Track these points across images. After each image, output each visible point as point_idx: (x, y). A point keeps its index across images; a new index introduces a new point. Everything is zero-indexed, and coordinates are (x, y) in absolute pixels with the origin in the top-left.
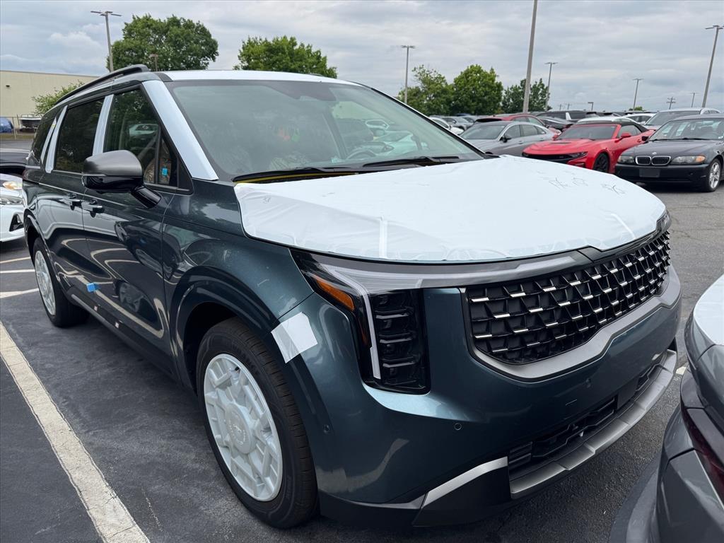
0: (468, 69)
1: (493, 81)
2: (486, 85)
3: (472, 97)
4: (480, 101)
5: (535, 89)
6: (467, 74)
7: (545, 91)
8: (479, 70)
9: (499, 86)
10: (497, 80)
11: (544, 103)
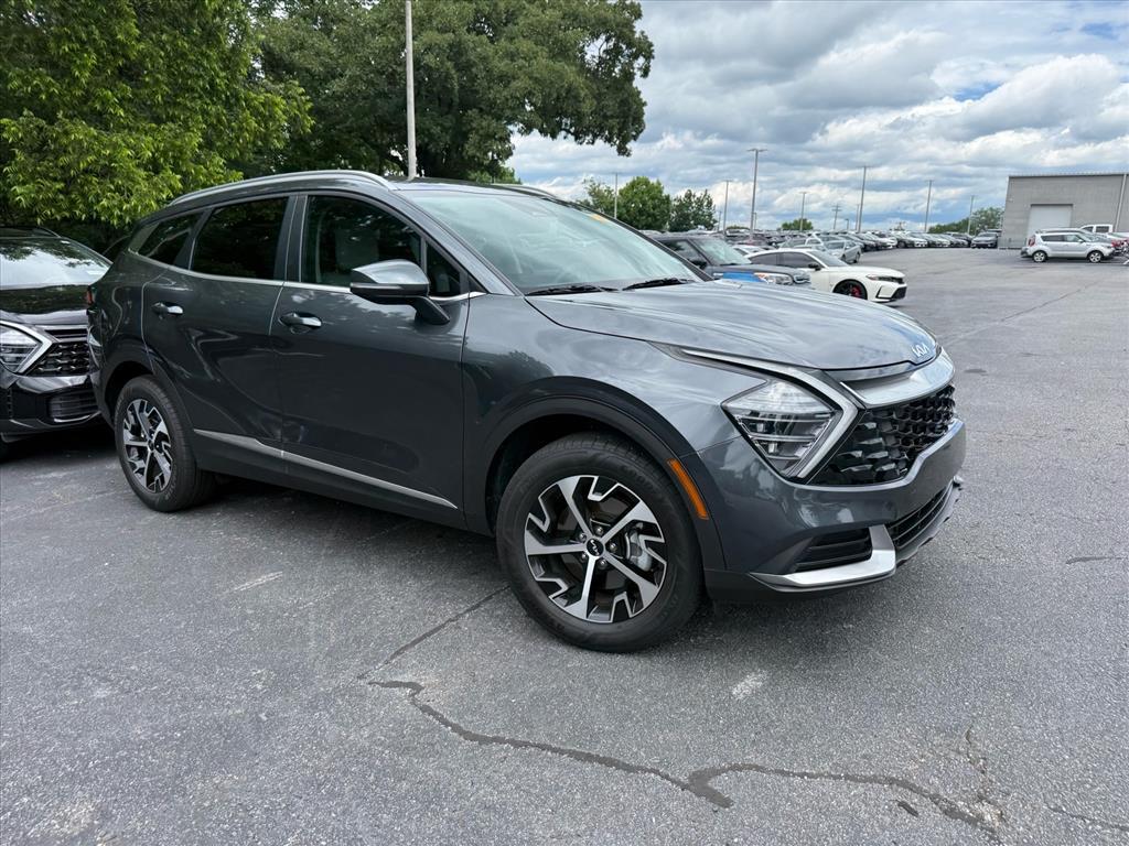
0: (634, 182)
1: (661, 192)
2: (653, 198)
3: (641, 212)
4: (649, 215)
5: (700, 202)
6: (633, 185)
7: (710, 203)
8: (647, 183)
9: (668, 198)
10: (665, 193)
11: (710, 215)
